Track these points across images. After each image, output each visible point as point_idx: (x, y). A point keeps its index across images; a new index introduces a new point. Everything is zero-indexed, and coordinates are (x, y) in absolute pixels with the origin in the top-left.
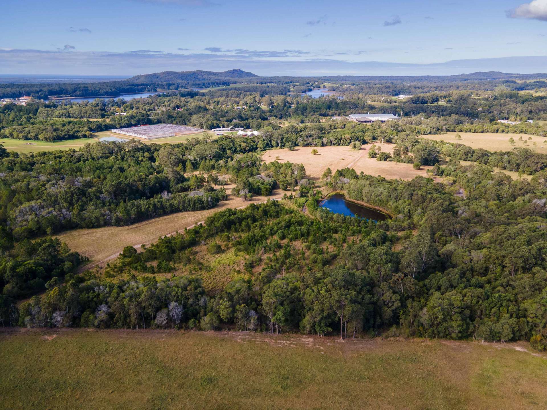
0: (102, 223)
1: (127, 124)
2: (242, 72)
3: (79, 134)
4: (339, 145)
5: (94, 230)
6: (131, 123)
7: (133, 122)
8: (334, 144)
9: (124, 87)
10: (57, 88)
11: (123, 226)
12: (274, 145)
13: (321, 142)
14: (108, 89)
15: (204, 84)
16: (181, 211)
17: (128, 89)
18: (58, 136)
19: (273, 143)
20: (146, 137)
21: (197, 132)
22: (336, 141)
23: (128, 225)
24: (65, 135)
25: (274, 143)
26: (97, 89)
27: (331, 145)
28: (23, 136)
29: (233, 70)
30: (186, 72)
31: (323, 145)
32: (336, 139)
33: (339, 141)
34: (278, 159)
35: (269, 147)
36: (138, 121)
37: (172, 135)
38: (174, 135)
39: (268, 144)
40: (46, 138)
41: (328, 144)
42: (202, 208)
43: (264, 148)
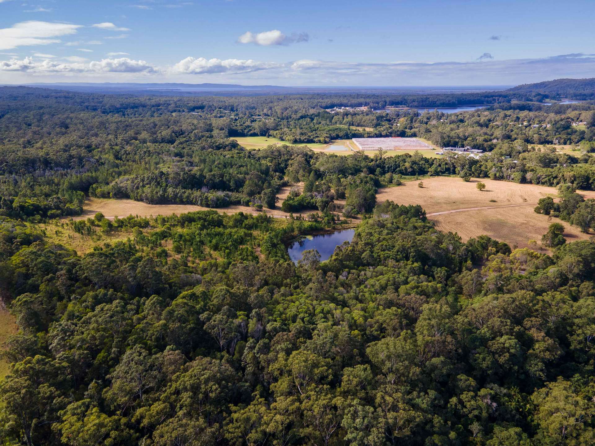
1: (376, 134)
3: (316, 140)
4: (551, 185)
7: (384, 133)
8: (543, 184)
9: (472, 98)
10: (399, 99)
11: (149, 204)
12: (457, 172)
13: (521, 177)
17: (474, 100)
18: (300, 139)
20: (361, 148)
22: (547, 179)
23: (152, 204)
24: (305, 139)
27: (538, 183)
31: (524, 181)
32: (549, 176)
33: (552, 180)
34: (421, 186)
35: (449, 173)
36: (391, 133)
37: (391, 148)
38: (393, 149)
39: (448, 170)
40: (288, 140)
41: (533, 182)
42: (208, 206)
43: (437, 174)
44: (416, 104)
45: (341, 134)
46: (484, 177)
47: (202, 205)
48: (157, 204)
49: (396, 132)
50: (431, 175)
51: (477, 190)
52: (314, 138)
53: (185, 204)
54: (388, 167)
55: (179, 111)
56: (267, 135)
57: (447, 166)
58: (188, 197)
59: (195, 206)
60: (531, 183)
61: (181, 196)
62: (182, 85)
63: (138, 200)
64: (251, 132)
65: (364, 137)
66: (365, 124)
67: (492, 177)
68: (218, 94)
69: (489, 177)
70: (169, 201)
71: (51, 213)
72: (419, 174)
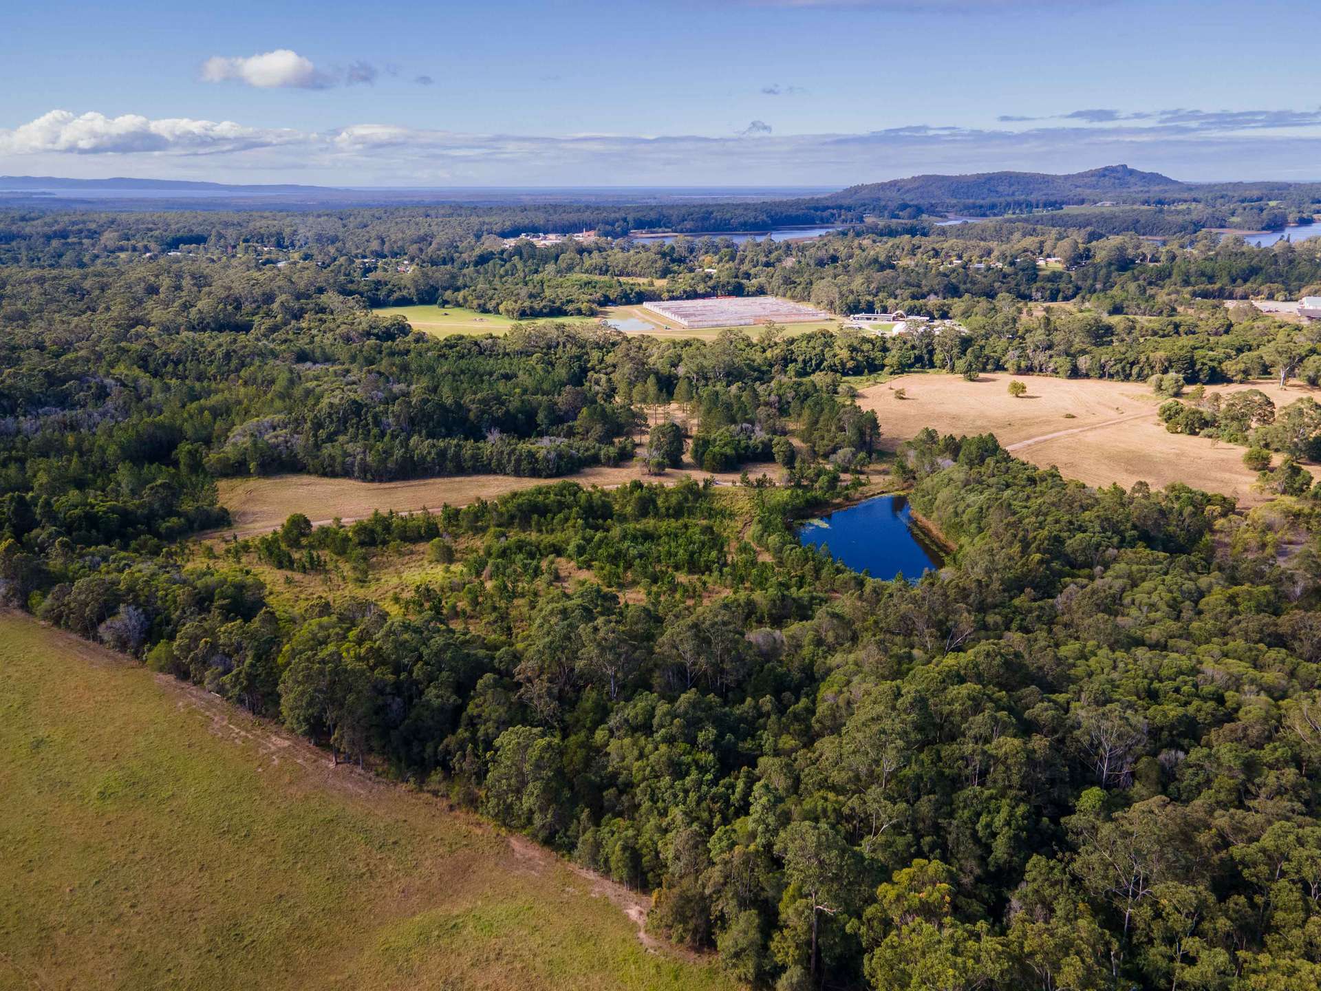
0: (338, 468)
1: (685, 292)
2: (1132, 172)
3: (570, 308)
4: (1127, 378)
5: (326, 480)
6: (695, 291)
7: (701, 289)
8: (1111, 376)
9: (793, 212)
10: (653, 215)
11: (372, 481)
12: (938, 363)
13: (1068, 366)
14: (750, 217)
15: (993, 206)
16: (494, 472)
17: (798, 216)
18: (531, 308)
19: (935, 358)
20: (686, 323)
21: (815, 318)
22: (1119, 366)
23: (381, 481)
24: (544, 307)
25: (938, 357)
26: (728, 216)
27: (1101, 377)
28: (479, 305)
29: (1106, 169)
30: (972, 176)
31: (1075, 373)
32: (1121, 361)
33: (1127, 369)
34: (900, 396)
35: (923, 367)
36: (714, 288)
37: (747, 321)
38: (752, 321)
39: (919, 359)
40: (508, 311)
41: (1092, 374)
42: (535, 473)
43: (903, 368)
44: (689, 225)
45: (613, 294)
46: (994, 370)
47: (518, 473)
48: (391, 480)
49: (723, 286)
50: (891, 374)
51: (1009, 398)
52: (563, 304)
53: (469, 475)
54: (804, 361)
55: (134, 249)
56: (440, 301)
57: (916, 352)
58: (474, 457)
59: (500, 477)
60: (1087, 376)
61: (457, 455)
62: (50, 181)
63: (334, 475)
64: (396, 295)
65: (661, 300)
66: (638, 269)
67: (1011, 370)
68: (170, 205)
69: (1006, 370)
70: (426, 469)
71: (167, 528)
72: (870, 372)
